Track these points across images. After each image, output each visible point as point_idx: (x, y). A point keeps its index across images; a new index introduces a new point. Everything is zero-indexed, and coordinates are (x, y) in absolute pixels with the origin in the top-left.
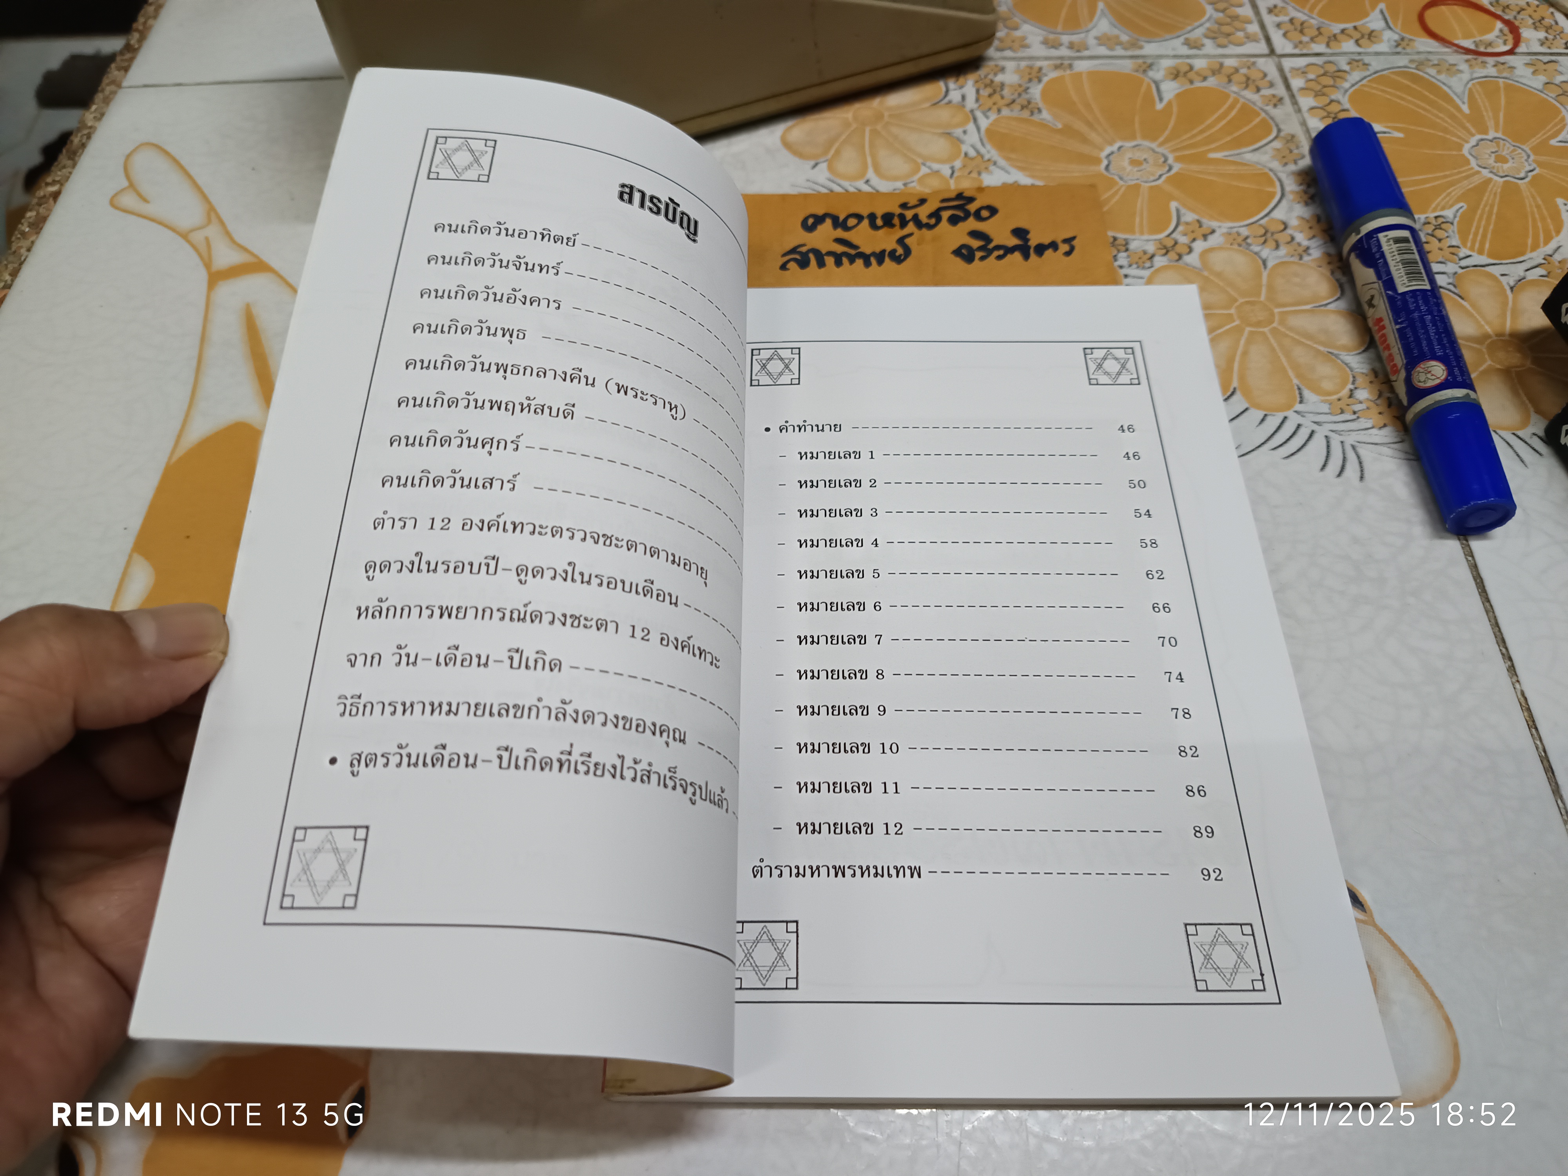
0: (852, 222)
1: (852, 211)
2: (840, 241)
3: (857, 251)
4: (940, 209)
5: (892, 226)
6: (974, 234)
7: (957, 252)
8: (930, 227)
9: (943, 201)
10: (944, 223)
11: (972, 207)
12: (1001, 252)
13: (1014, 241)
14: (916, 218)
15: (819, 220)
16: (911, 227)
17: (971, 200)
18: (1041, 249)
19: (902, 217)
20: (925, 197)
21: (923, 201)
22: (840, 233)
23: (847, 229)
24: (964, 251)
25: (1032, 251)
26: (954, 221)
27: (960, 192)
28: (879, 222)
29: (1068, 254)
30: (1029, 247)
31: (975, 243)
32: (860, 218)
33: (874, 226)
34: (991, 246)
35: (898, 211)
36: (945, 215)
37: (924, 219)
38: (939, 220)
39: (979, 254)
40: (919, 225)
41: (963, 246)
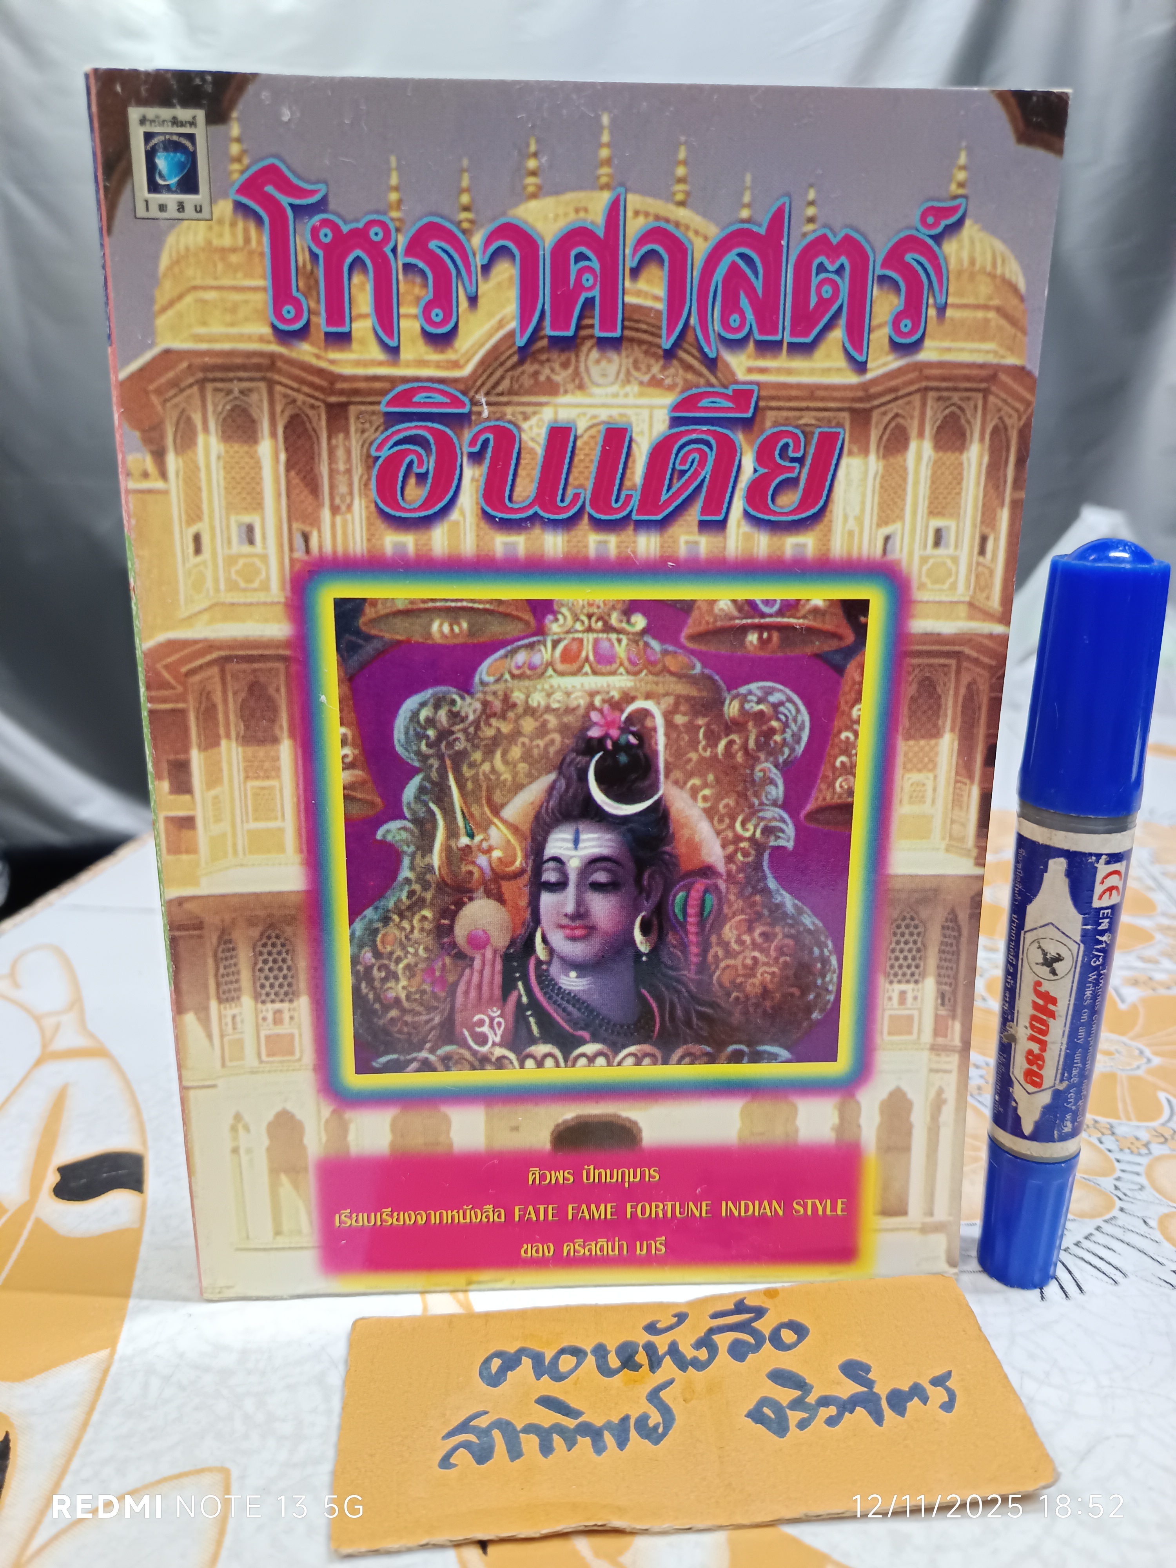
0: (567, 1363)
1: (565, 1344)
2: (548, 1402)
3: (580, 1420)
4: (712, 1331)
5: (636, 1367)
6: (780, 1377)
7: (756, 1415)
8: (700, 1365)
9: (715, 1316)
10: (723, 1356)
11: (765, 1326)
12: (832, 1410)
13: (849, 1388)
14: (673, 1350)
15: (511, 1362)
16: (668, 1367)
17: (760, 1312)
18: (898, 1400)
19: (650, 1349)
20: (684, 1310)
21: (681, 1318)
22: (547, 1386)
23: (559, 1377)
24: (766, 1410)
25: (884, 1404)
26: (738, 1352)
27: (738, 1298)
28: (614, 1362)
29: (948, 1406)
30: (878, 1397)
31: (785, 1395)
32: (577, 1352)
33: (605, 1370)
34: (811, 1399)
35: (644, 1338)
36: (723, 1341)
37: (689, 1352)
38: (713, 1350)
39: (794, 1417)
40: (682, 1363)
41: (765, 1401)
